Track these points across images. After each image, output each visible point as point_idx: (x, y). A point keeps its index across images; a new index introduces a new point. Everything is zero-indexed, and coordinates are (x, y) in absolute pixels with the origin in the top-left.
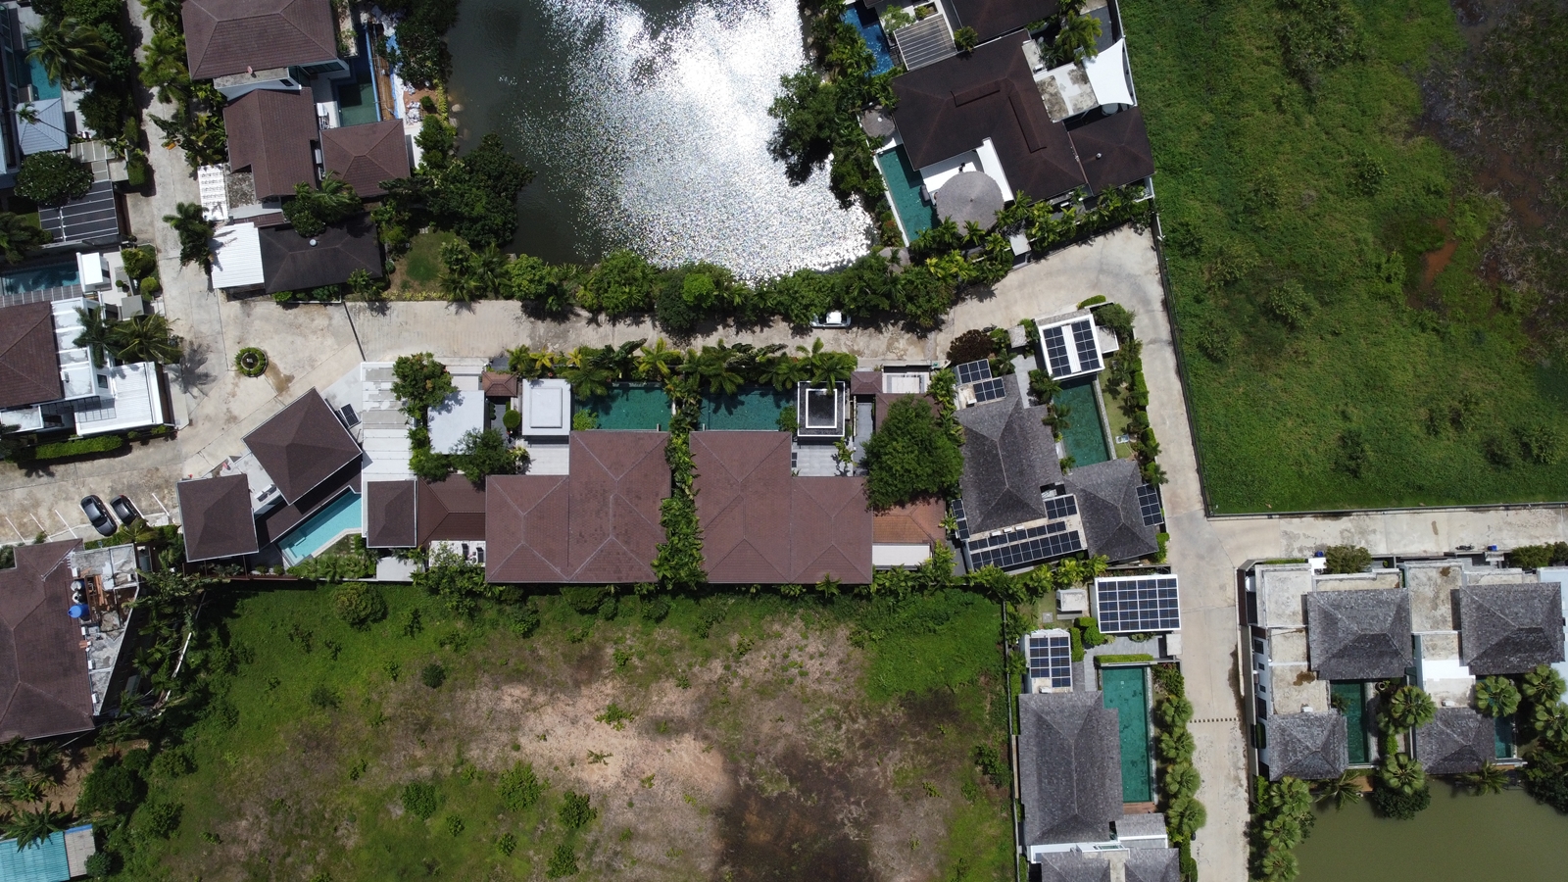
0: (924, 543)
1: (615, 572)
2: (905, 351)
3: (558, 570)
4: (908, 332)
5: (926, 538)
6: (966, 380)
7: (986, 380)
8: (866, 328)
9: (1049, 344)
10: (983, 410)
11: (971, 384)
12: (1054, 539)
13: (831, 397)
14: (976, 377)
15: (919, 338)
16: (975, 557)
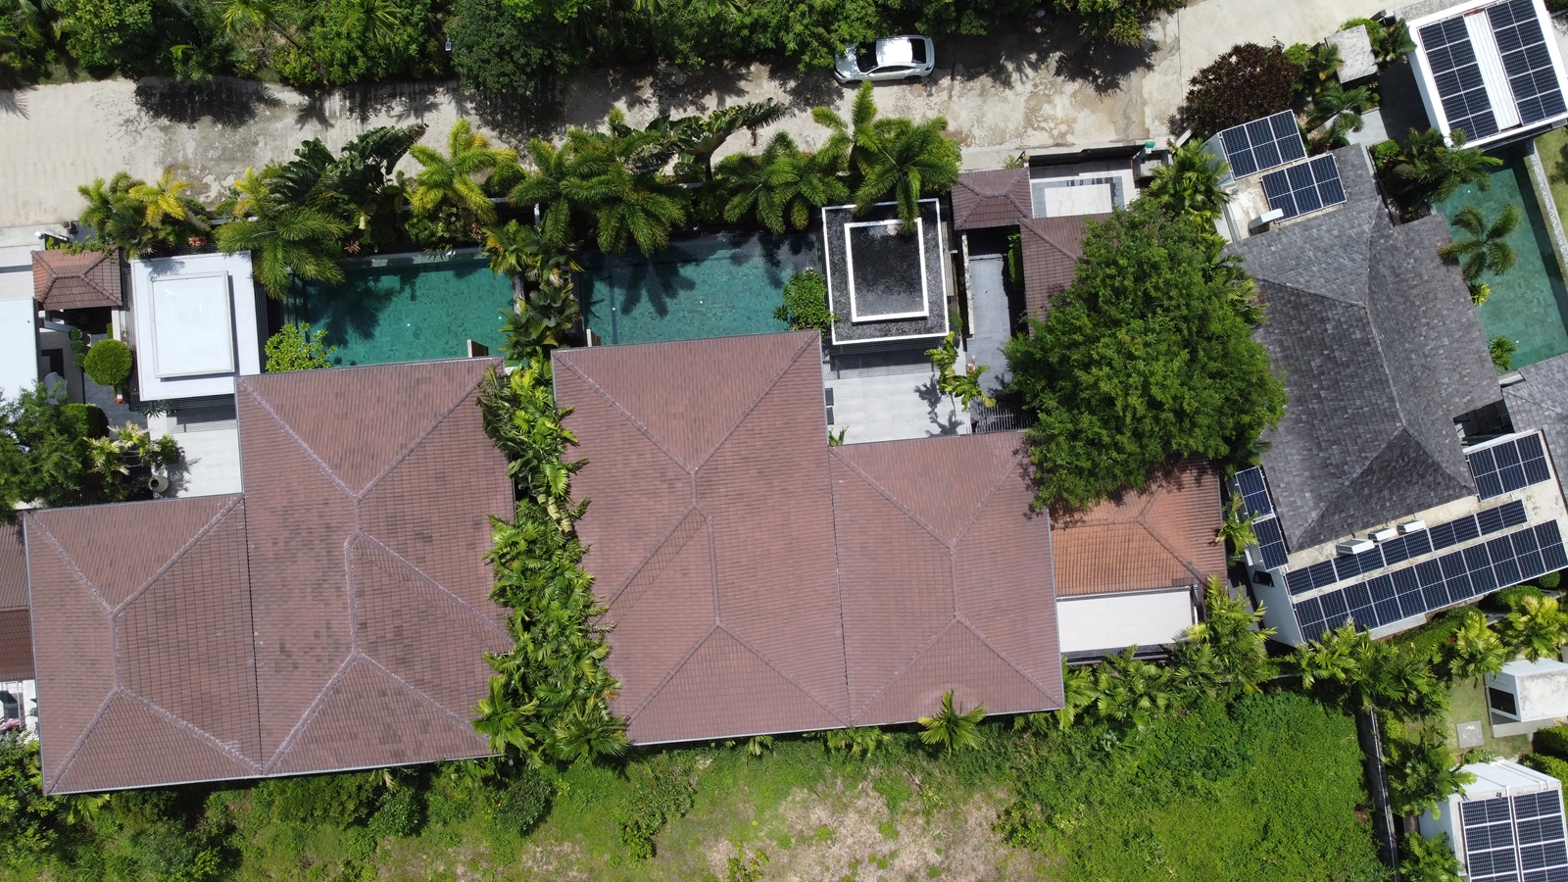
0: (1176, 585)
1: (383, 741)
2: (1070, 122)
3: (230, 748)
4: (1073, 78)
5: (1180, 573)
6: (1242, 167)
7: (1295, 163)
8: (971, 77)
9: (1436, 62)
10: (1298, 237)
11: (1256, 177)
12: (1499, 546)
13: (907, 237)
14: (1268, 158)
15: (1101, 89)
16: (1306, 610)
